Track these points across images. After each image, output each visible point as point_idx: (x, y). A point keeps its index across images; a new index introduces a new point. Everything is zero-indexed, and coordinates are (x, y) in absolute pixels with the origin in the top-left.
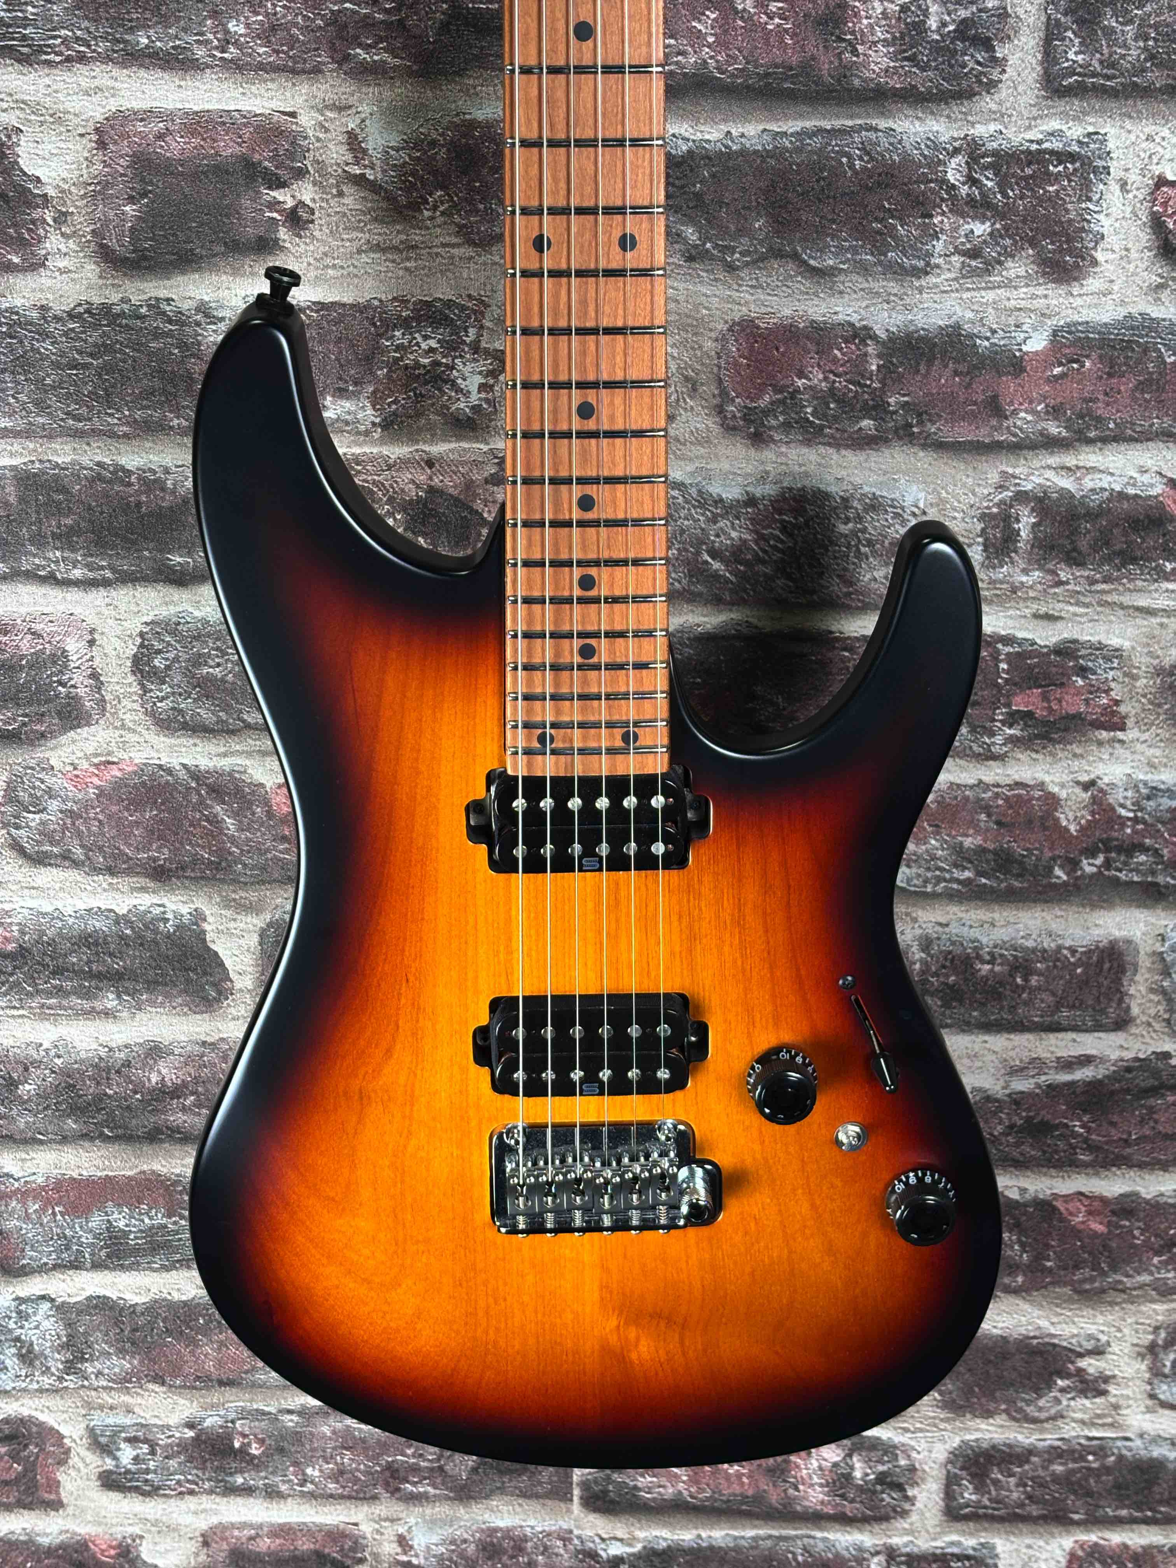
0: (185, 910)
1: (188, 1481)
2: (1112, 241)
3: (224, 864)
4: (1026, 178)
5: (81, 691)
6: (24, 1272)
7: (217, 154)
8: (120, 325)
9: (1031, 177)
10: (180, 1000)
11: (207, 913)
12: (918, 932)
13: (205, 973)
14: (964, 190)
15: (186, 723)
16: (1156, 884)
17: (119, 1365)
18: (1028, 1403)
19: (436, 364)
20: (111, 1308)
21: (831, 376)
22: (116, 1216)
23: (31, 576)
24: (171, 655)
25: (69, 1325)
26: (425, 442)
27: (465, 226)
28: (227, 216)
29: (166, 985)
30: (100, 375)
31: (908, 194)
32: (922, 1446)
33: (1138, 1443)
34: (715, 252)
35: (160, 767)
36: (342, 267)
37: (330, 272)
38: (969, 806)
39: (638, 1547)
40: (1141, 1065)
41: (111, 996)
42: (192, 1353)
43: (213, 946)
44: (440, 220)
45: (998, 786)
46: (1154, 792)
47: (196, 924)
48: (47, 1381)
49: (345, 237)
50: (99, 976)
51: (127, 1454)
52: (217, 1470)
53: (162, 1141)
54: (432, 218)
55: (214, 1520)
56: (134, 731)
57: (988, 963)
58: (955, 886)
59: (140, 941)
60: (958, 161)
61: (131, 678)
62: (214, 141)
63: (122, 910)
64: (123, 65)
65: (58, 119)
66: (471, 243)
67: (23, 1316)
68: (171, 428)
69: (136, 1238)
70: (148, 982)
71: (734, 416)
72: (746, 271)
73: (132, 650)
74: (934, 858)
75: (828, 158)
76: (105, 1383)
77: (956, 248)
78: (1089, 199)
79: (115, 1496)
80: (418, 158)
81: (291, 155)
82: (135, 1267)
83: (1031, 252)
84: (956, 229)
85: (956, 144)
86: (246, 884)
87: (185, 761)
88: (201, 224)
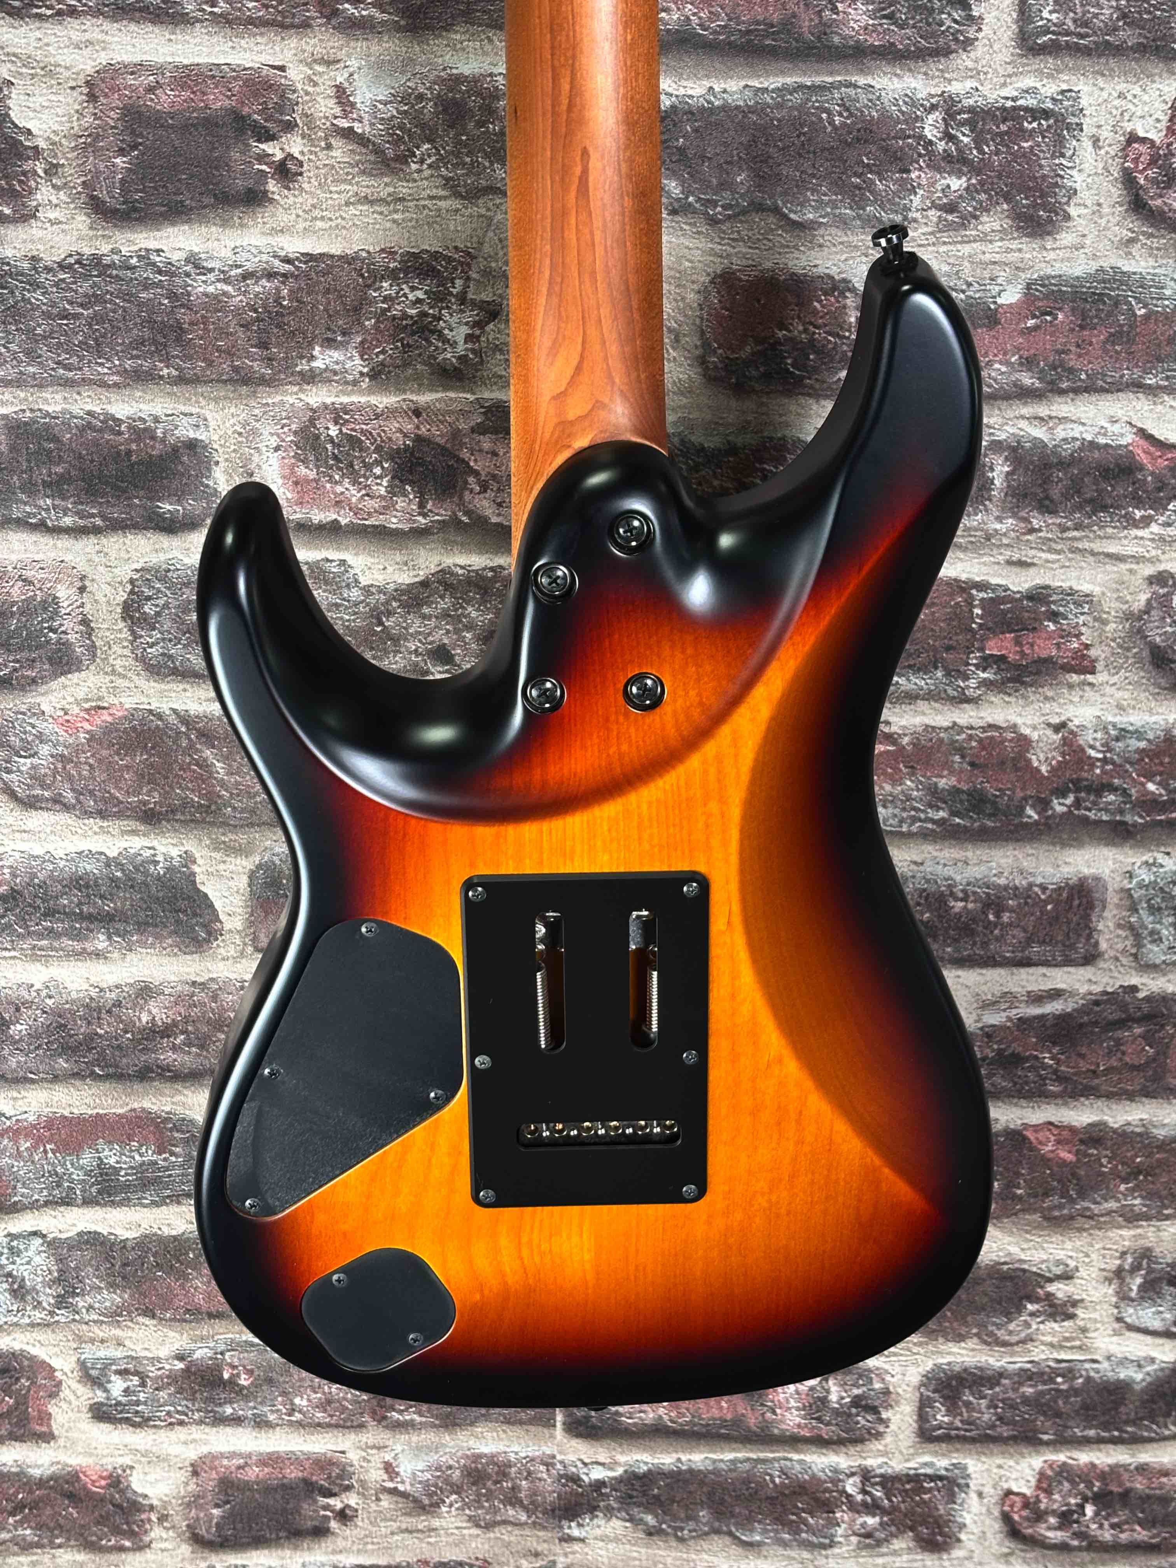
0: (175, 852)
1: (178, 1412)
2: (1085, 196)
3: (213, 807)
4: (1001, 134)
5: (72, 637)
6: (15, 1209)
7: (207, 107)
8: (110, 276)
9: (1006, 133)
10: (170, 941)
11: (197, 855)
13: (195, 915)
14: (941, 146)
15: (175, 668)
16: (1124, 823)
17: (111, 1299)
18: (999, 1326)
19: (423, 314)
20: (102, 1244)
21: (811, 328)
22: (106, 1153)
23: (22, 524)
24: (161, 602)
25: (60, 1260)
26: (412, 392)
27: (451, 178)
28: (217, 168)
29: (156, 926)
30: (90, 325)
31: (886, 150)
32: (896, 1369)
33: (1106, 1365)
34: (697, 205)
35: (150, 711)
36: (330, 219)
37: (319, 224)
38: (944, 749)
39: (620, 1471)
40: (1108, 998)
41: (102, 937)
42: (182, 1287)
43: (202, 888)
44: (426, 173)
45: (972, 728)
46: (1123, 733)
47: (186, 866)
48: (38, 1316)
49: (333, 189)
50: (90, 918)
51: (117, 1386)
52: (206, 1401)
53: (152, 1079)
54: (419, 171)
55: (205, 1450)
56: (124, 677)
57: (962, 900)
58: (930, 826)
59: (130, 883)
60: (936, 116)
61: (121, 625)
62: (204, 94)
63: (112, 853)
64: (114, 19)
65: (49, 71)
66: (457, 195)
67: (14, 1252)
68: (161, 377)
69: (127, 1174)
70: (138, 923)
71: (716, 367)
72: (728, 224)
73: (122, 596)
74: (909, 798)
75: (808, 114)
76: (96, 1317)
77: (933, 202)
78: (1063, 155)
79: (105, 1427)
80: (405, 112)
81: (280, 108)
82: (125, 1203)
83: (1005, 206)
84: (933, 184)
85: (934, 101)
86: (235, 826)
87: (175, 706)
88: (191, 176)
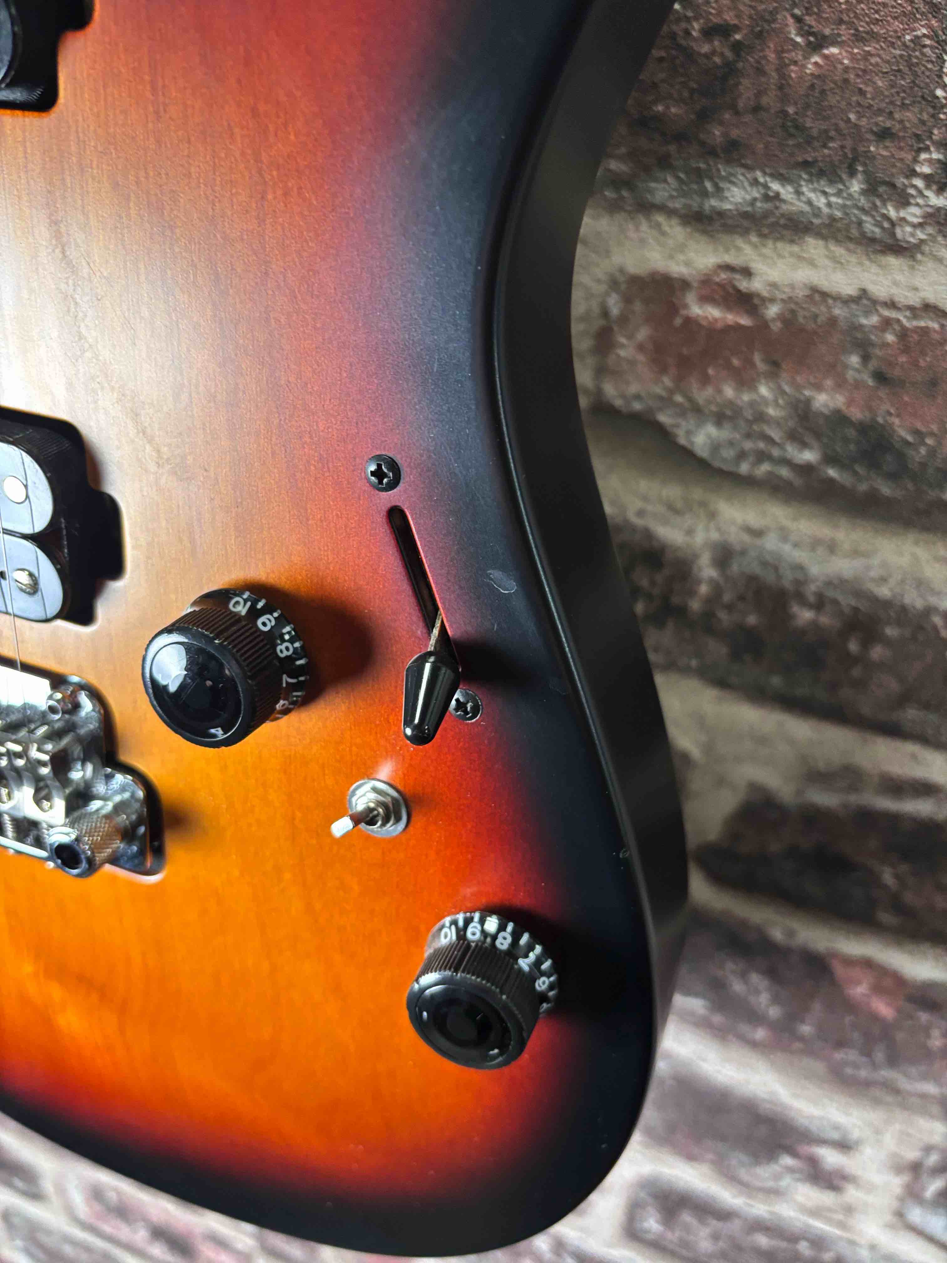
12: (715, 536)
38: (836, 338)
45: (892, 305)
57: (810, 606)
58: (784, 472)
74: (761, 417)
